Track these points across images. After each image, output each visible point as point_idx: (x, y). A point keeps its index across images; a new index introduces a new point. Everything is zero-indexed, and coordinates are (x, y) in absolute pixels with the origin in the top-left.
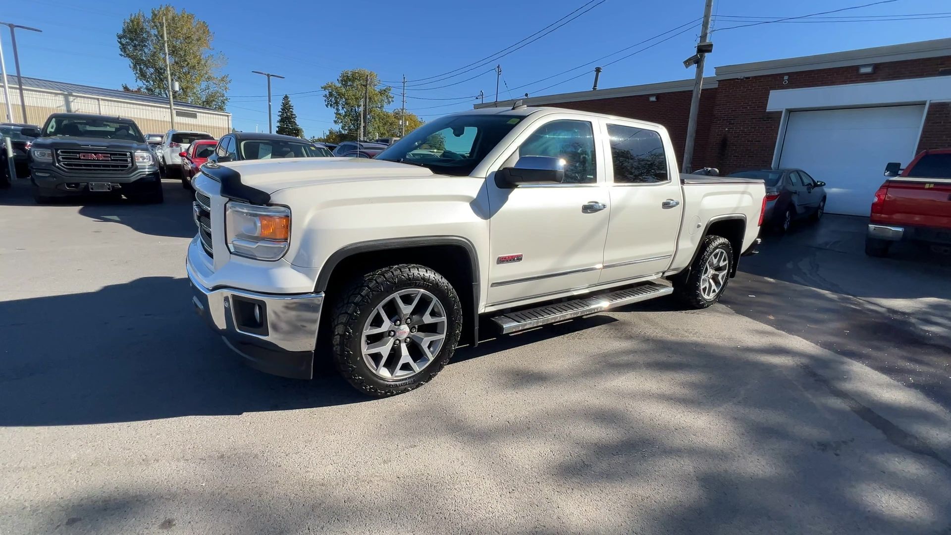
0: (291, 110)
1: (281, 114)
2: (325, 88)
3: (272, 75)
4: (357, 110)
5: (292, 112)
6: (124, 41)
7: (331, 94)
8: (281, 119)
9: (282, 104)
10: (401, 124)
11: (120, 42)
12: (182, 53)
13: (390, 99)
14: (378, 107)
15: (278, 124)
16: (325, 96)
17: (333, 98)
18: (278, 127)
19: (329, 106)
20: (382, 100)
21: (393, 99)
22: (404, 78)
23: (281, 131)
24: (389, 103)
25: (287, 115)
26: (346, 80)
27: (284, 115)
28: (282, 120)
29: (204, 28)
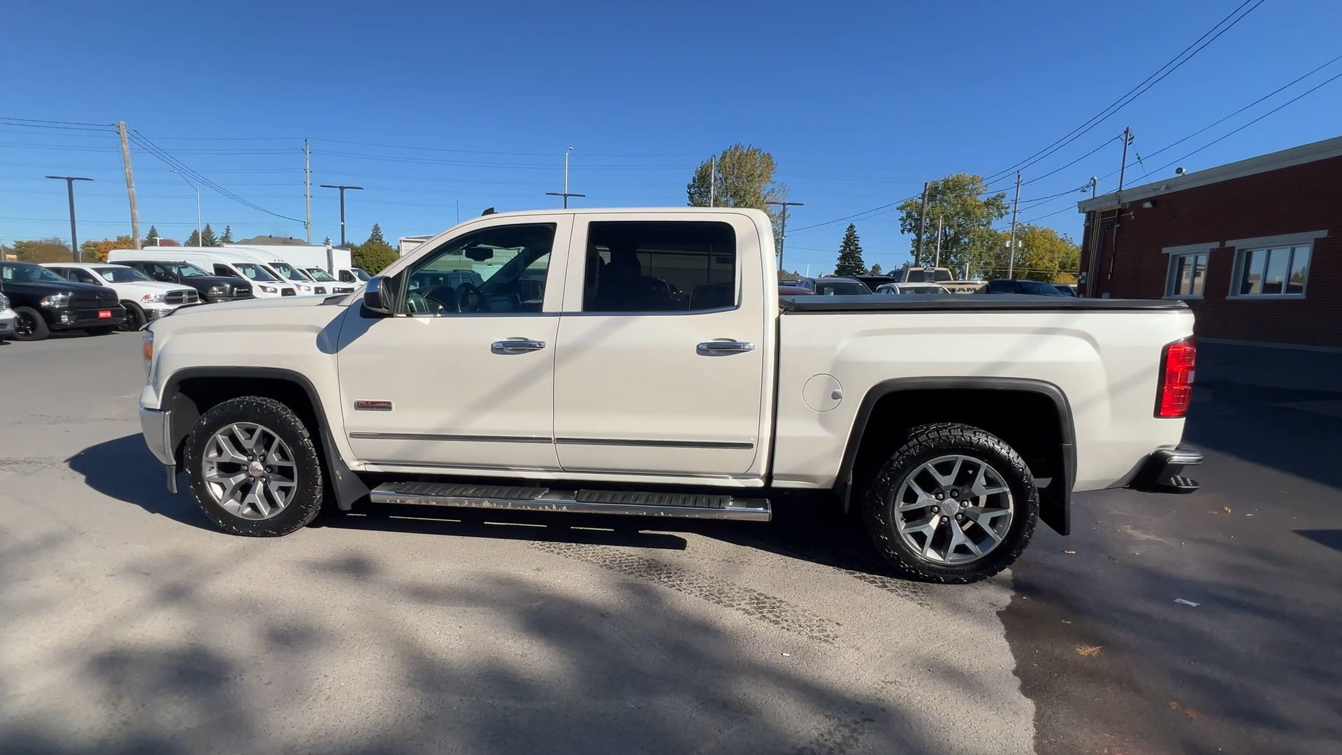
0: (856, 242)
1: (842, 248)
2: (901, 209)
3: (788, 204)
4: (947, 233)
5: (857, 245)
6: (692, 191)
7: (909, 215)
8: (843, 255)
9: (845, 237)
10: (1007, 245)
11: (689, 193)
12: (742, 193)
13: (1003, 211)
14: (983, 225)
15: (838, 262)
16: (902, 219)
17: (914, 220)
18: (837, 266)
19: (906, 232)
20: (989, 214)
21: (1008, 210)
22: (1019, 176)
23: (841, 271)
24: (1001, 216)
25: (850, 249)
26: (933, 193)
27: (846, 250)
28: (844, 257)
29: (768, 162)
